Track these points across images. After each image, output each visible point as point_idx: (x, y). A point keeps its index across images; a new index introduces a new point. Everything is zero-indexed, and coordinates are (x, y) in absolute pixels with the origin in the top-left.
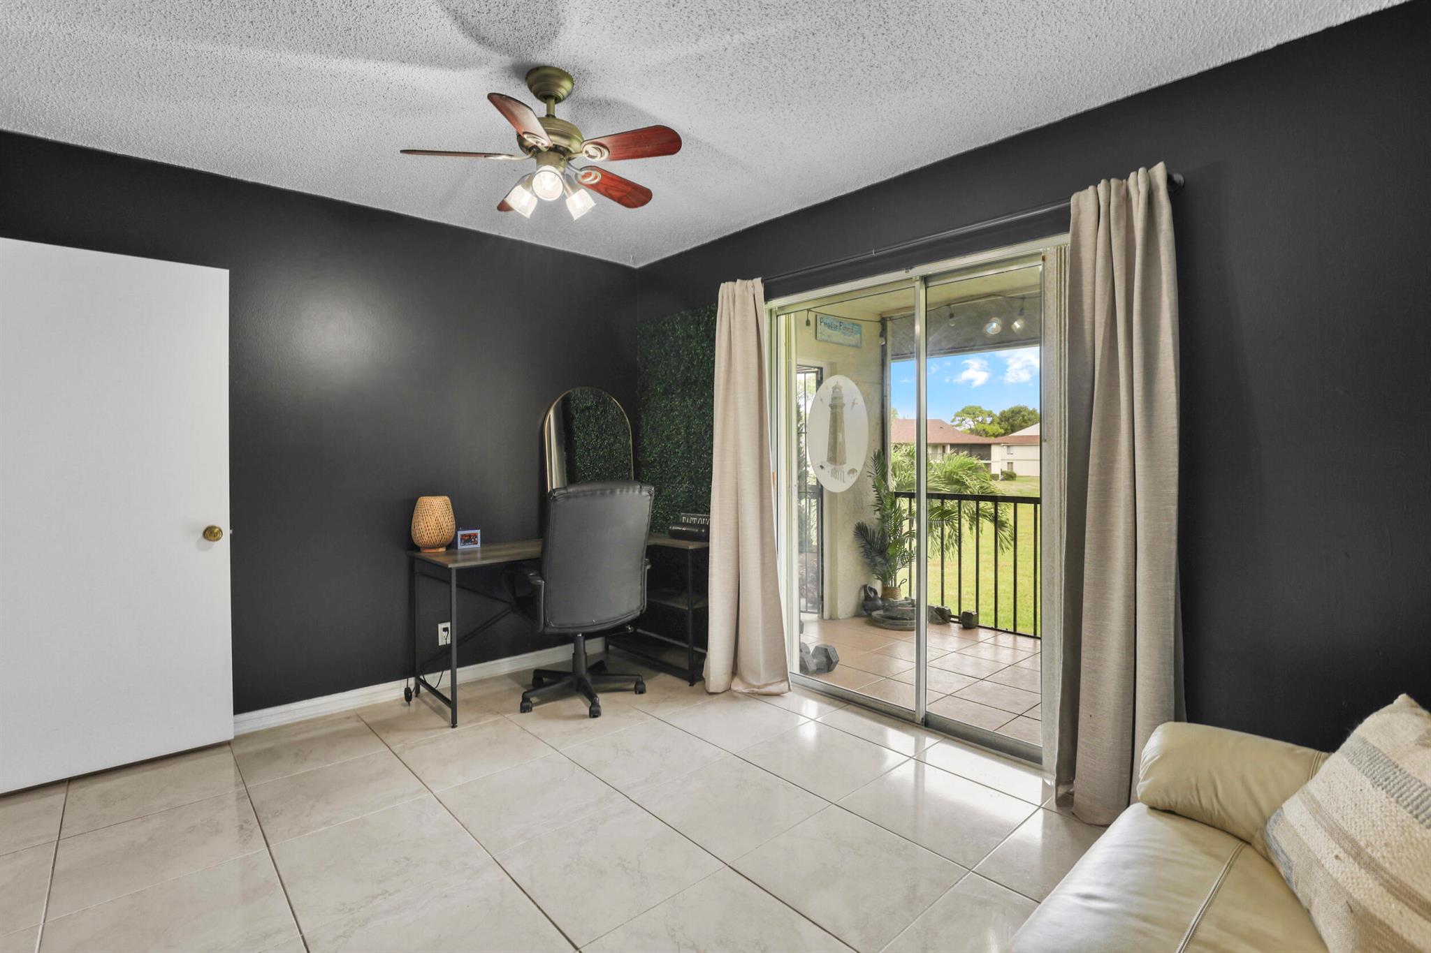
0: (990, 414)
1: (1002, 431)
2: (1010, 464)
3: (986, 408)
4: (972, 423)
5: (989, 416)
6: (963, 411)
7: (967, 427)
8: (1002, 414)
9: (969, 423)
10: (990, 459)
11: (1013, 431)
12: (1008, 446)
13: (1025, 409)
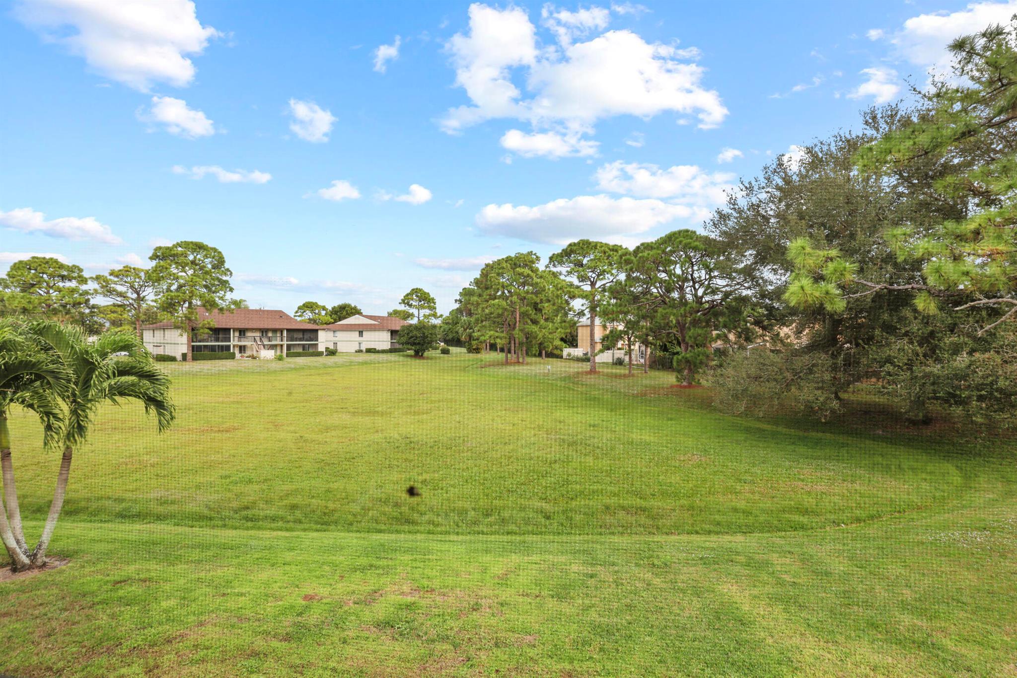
0: (324, 308)
1: (332, 321)
2: (335, 344)
3: (320, 303)
4: (310, 314)
5: (323, 310)
6: (304, 305)
7: (307, 317)
8: (334, 308)
9: (309, 315)
10: (317, 340)
11: (340, 320)
12: (334, 331)
13: (349, 306)
